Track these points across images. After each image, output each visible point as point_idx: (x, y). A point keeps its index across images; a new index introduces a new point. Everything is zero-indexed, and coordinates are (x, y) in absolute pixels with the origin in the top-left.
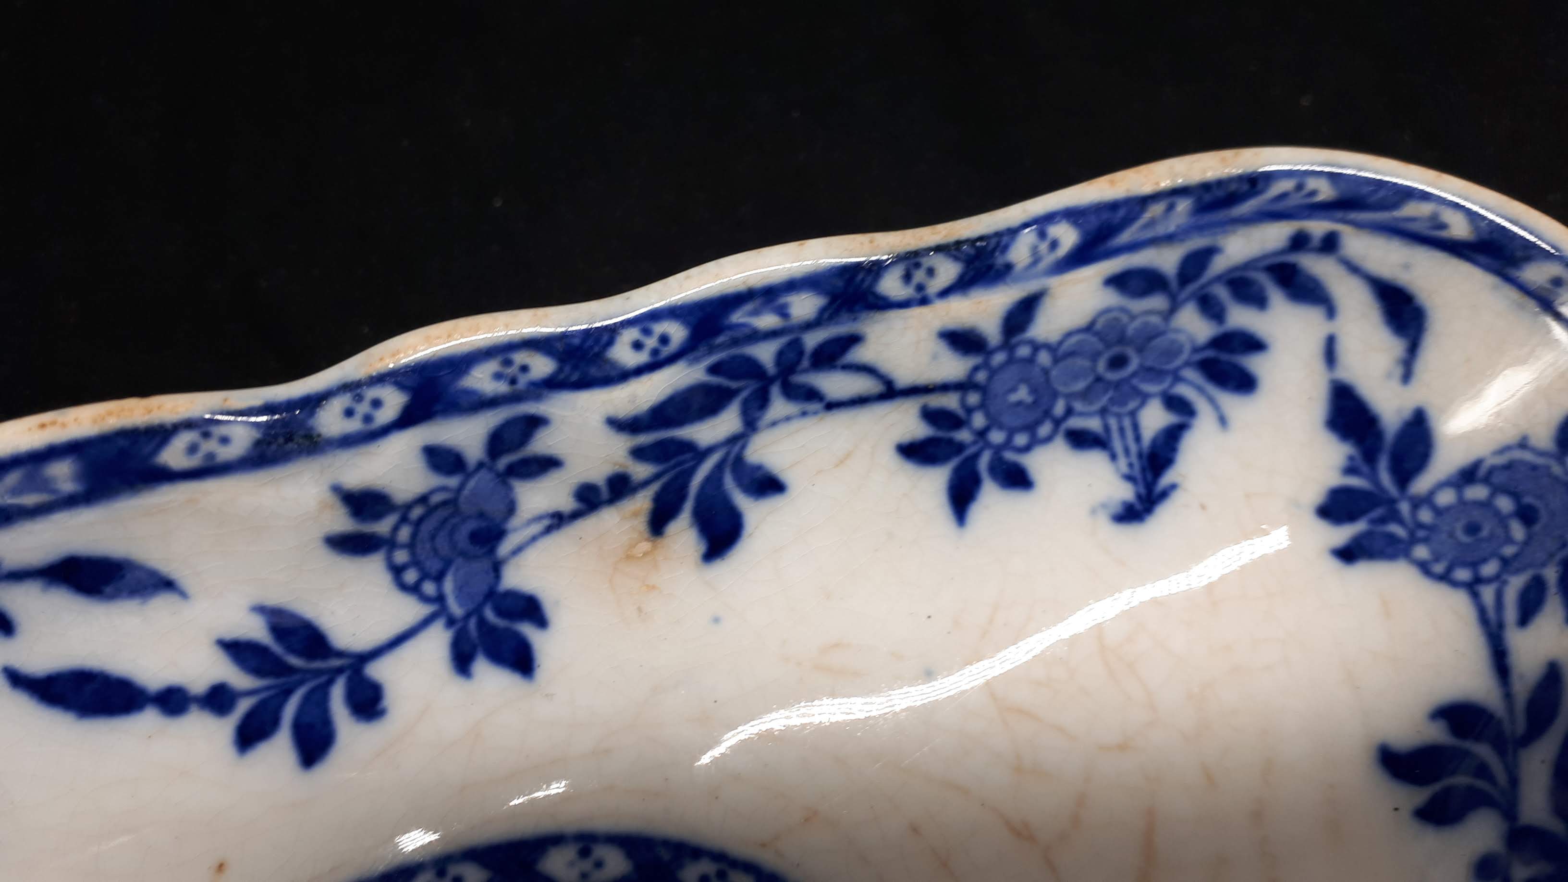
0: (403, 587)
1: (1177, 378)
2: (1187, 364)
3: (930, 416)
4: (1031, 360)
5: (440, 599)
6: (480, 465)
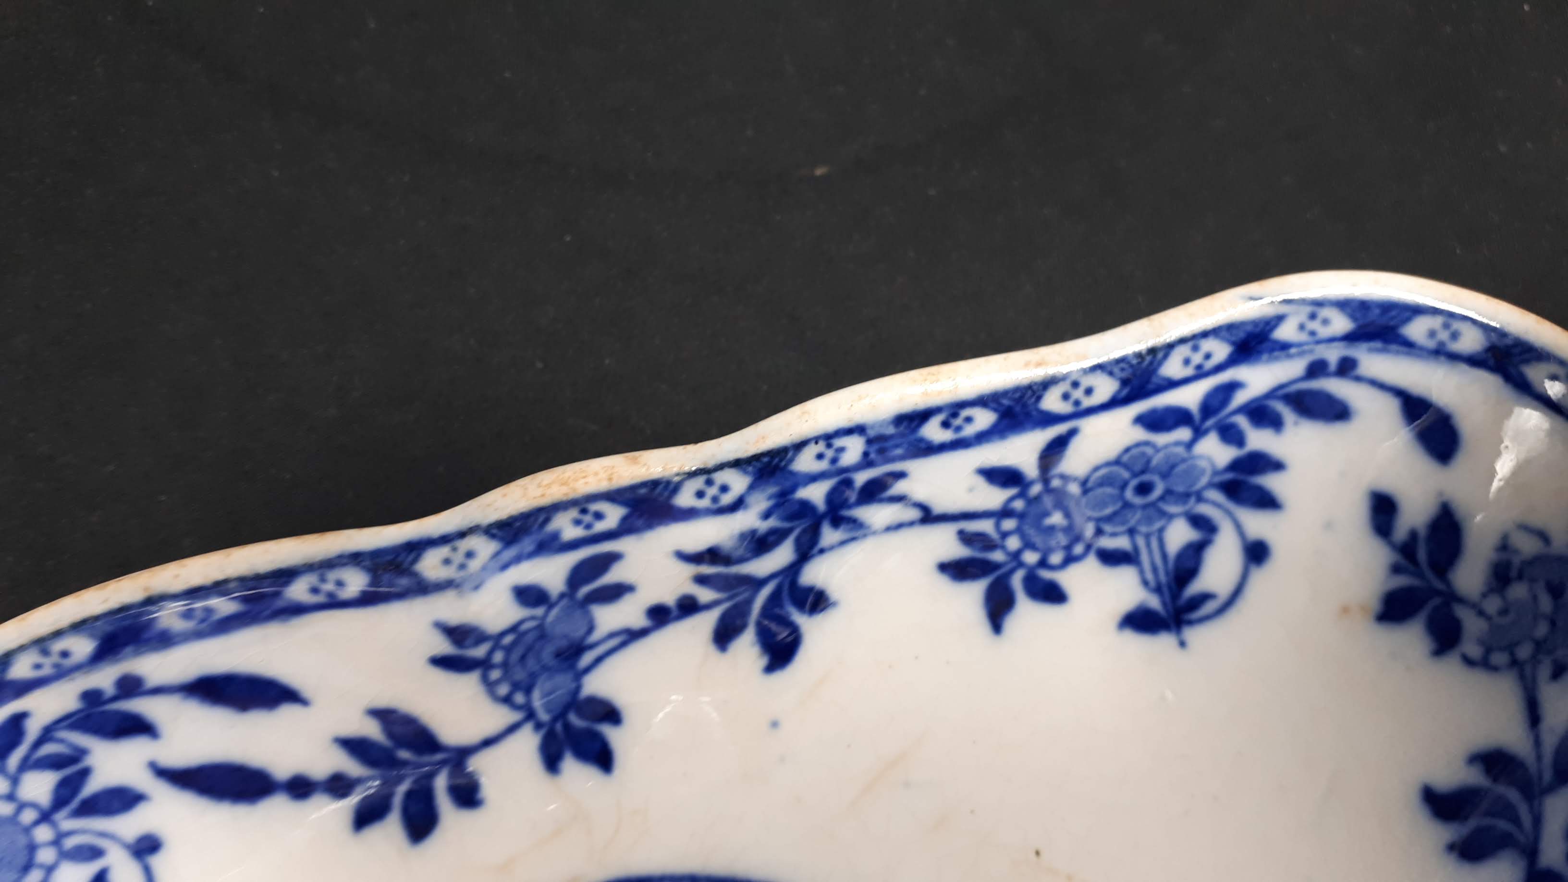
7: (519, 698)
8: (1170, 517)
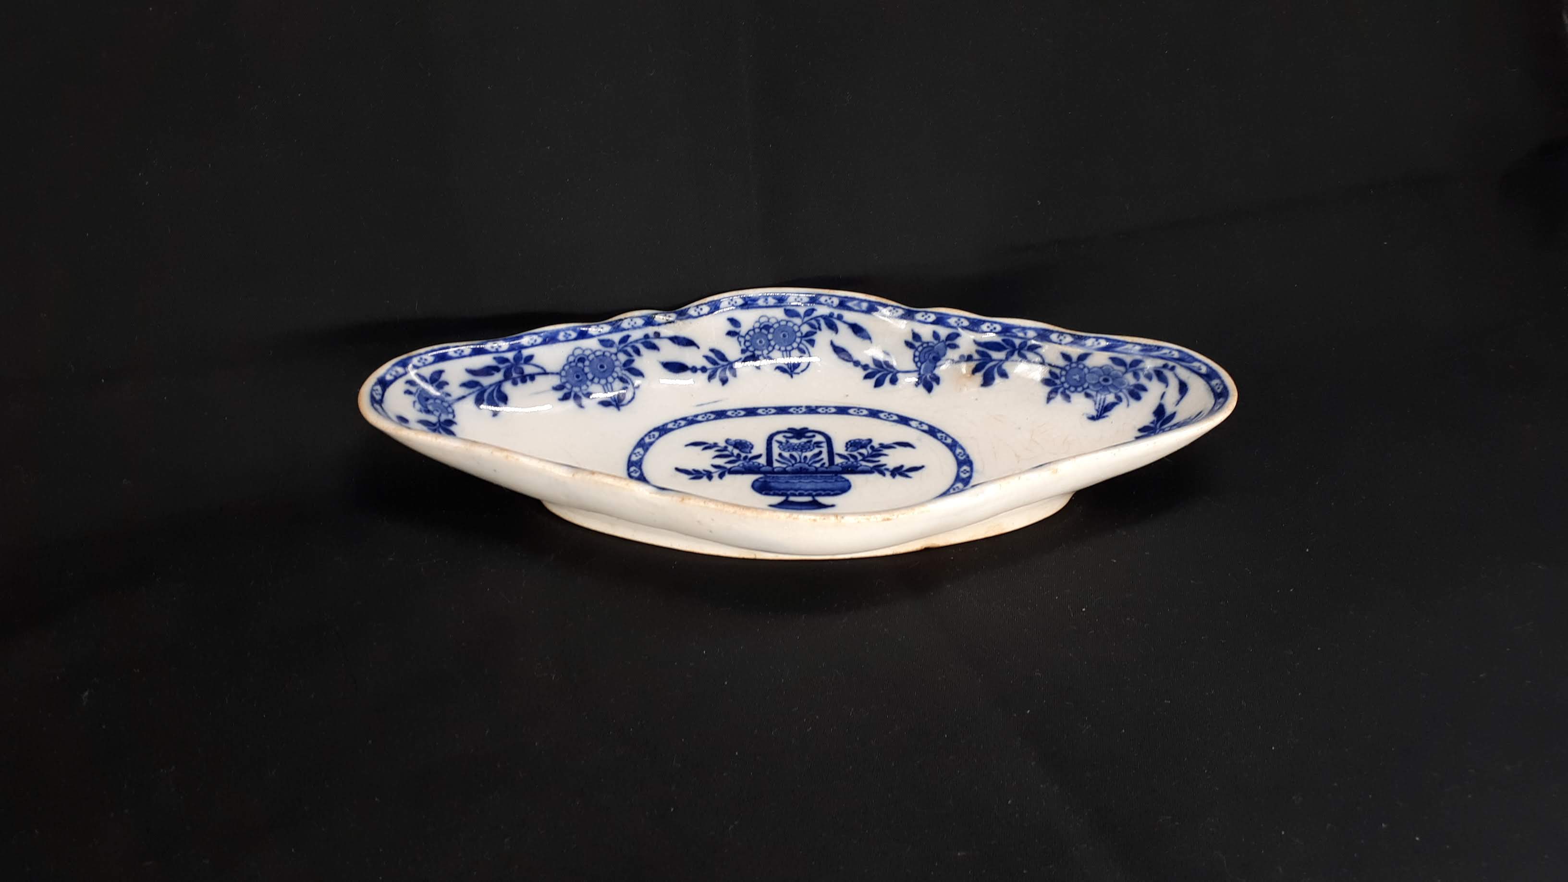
0: (914, 361)
1: (1121, 391)
2: (1125, 388)
3: (1051, 373)
4: (1082, 369)
5: (920, 368)
6: (943, 341)
7: (919, 364)
8: (1110, 392)
